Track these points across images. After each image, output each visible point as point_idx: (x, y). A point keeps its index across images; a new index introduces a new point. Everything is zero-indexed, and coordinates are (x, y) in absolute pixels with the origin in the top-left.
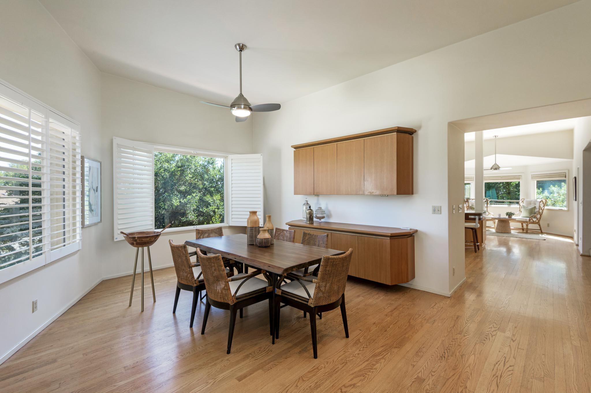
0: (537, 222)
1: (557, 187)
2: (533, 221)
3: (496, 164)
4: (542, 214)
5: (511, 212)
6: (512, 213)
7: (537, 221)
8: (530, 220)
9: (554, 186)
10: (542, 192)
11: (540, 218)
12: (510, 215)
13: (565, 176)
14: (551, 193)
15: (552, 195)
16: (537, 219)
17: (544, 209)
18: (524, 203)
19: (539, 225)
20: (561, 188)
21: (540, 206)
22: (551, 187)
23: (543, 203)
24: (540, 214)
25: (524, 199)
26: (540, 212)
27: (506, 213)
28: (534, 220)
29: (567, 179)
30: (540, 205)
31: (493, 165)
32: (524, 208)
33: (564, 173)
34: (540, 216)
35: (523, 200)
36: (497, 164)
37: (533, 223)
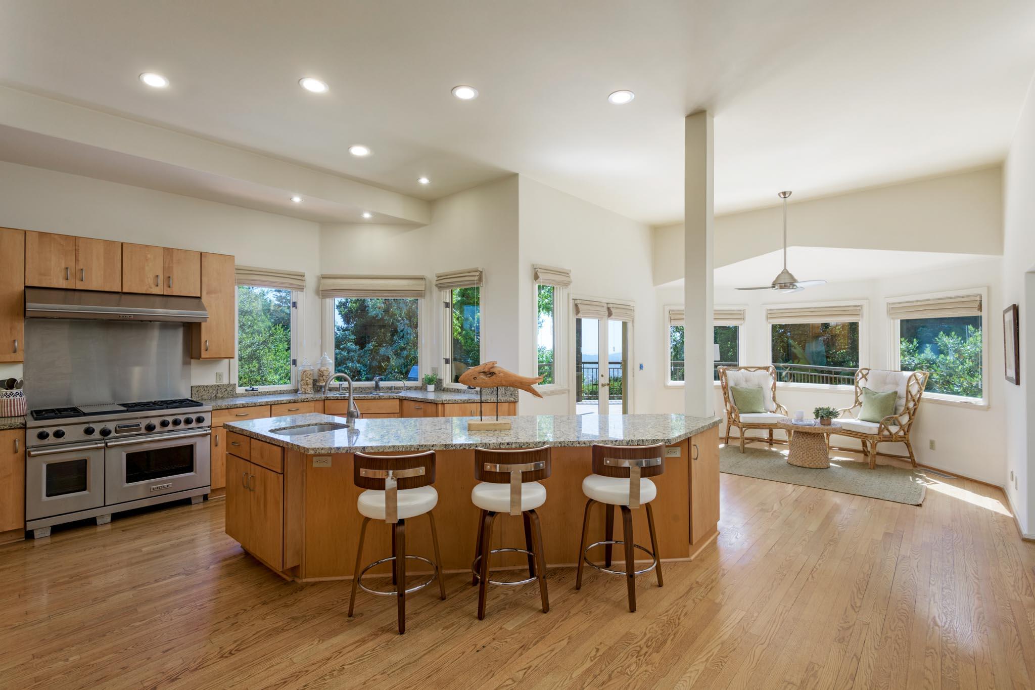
0: (901, 437)
1: (956, 337)
2: (891, 434)
3: (785, 272)
4: (914, 414)
5: (829, 408)
6: (831, 410)
7: (902, 433)
8: (880, 430)
9: (948, 335)
10: (917, 348)
11: (910, 425)
12: (825, 415)
13: (977, 304)
14: (941, 352)
15: (942, 356)
16: (901, 426)
17: (919, 398)
18: (867, 380)
19: (908, 445)
20: (964, 339)
21: (908, 392)
22: (940, 337)
23: (918, 383)
24: (909, 413)
25: (869, 370)
26: (908, 409)
27: (813, 410)
28: (894, 429)
29: (984, 314)
30: (910, 388)
31: (778, 275)
32: (866, 393)
33: (976, 296)
34: (910, 419)
35: (865, 372)
36: (790, 272)
37: (891, 438)
